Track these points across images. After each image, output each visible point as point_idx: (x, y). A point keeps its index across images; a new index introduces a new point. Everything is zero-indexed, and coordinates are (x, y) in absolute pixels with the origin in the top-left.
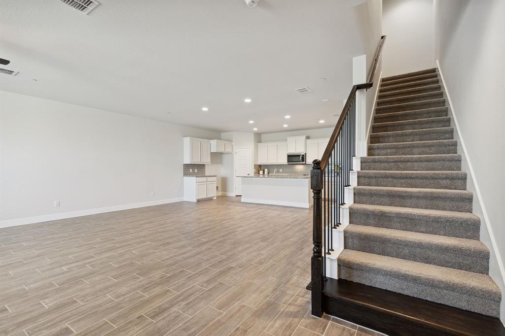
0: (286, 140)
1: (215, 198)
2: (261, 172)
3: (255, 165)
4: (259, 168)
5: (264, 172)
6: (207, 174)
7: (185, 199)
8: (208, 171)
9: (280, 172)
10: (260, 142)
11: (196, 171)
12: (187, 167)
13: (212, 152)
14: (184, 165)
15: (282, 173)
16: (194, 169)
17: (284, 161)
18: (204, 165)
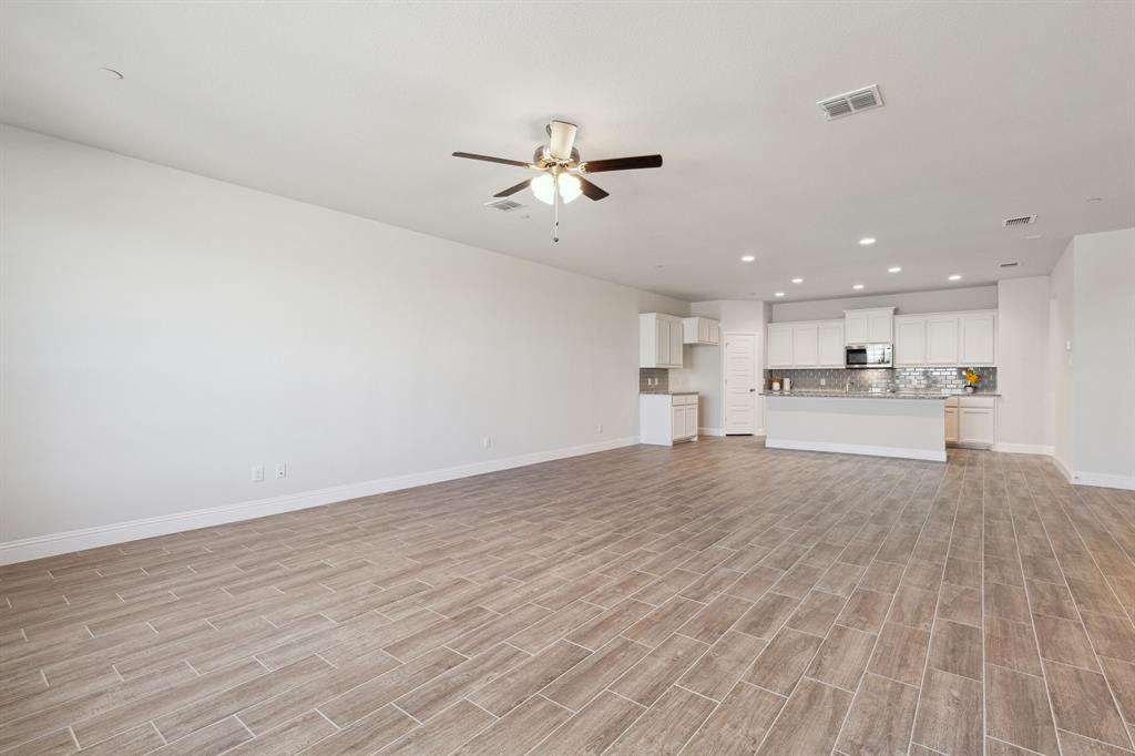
0: (844, 317)
1: (695, 439)
2: (776, 386)
3: (765, 370)
4: (772, 377)
5: (782, 386)
6: (672, 389)
7: (644, 439)
8: (675, 383)
9: (819, 386)
10: (770, 321)
11: (657, 383)
12: (646, 373)
13: (686, 342)
14: (642, 369)
15: (825, 387)
16: (653, 379)
17: (839, 361)
18: (667, 370)
